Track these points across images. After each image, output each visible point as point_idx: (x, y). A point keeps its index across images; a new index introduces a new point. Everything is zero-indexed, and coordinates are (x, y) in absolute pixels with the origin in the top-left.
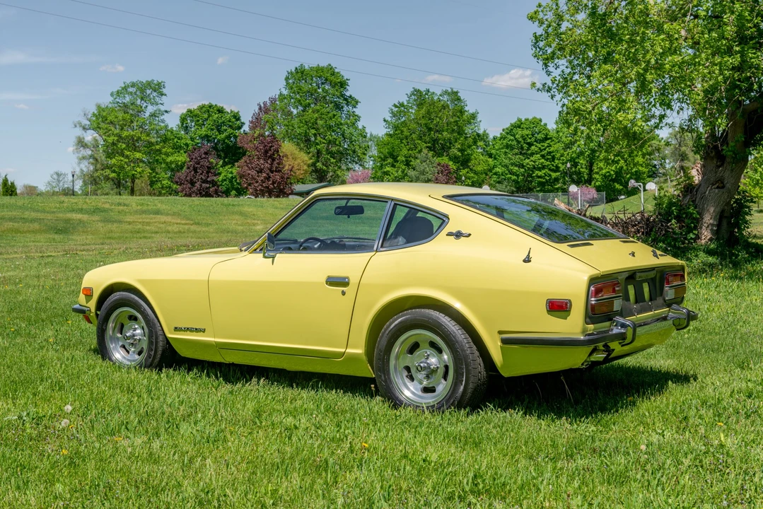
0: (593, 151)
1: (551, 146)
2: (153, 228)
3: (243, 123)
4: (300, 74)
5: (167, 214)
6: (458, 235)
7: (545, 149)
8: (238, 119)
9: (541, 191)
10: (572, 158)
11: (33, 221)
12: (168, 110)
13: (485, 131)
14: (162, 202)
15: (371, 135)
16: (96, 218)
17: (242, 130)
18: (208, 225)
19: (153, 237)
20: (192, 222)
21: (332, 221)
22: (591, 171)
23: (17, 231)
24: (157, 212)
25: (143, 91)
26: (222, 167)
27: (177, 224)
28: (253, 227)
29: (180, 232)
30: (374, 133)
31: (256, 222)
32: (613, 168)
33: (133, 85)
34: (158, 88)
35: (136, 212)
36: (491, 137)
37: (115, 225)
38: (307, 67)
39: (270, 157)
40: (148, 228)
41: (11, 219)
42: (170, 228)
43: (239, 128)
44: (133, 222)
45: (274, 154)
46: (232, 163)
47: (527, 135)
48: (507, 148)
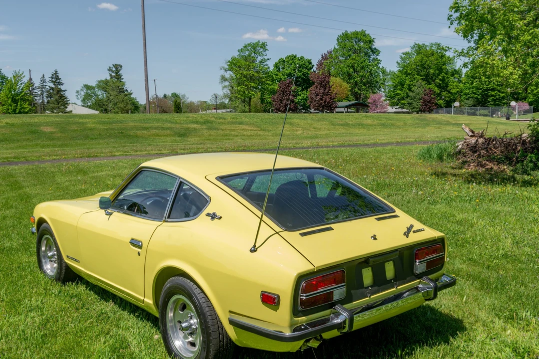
2: (235, 133)
3: (313, 66)
4: (345, 37)
5: (247, 124)
8: (310, 63)
9: (493, 105)
11: (168, 129)
12: (269, 58)
13: (459, 69)
14: (246, 117)
15: (390, 71)
16: (204, 127)
17: (312, 70)
18: (269, 131)
19: (233, 139)
20: (260, 129)
21: (345, 127)
22: (526, 92)
23: (157, 135)
24: (241, 123)
25: (254, 49)
26: (301, 91)
27: (251, 130)
28: (295, 132)
29: (251, 135)
30: (392, 70)
31: (299, 129)
33: (249, 45)
34: (264, 46)
35: (229, 123)
37: (215, 131)
38: (349, 32)
39: (324, 86)
40: (233, 133)
41: (156, 128)
42: (245, 133)
43: (311, 68)
44: (226, 129)
45: (326, 85)
46: (307, 88)
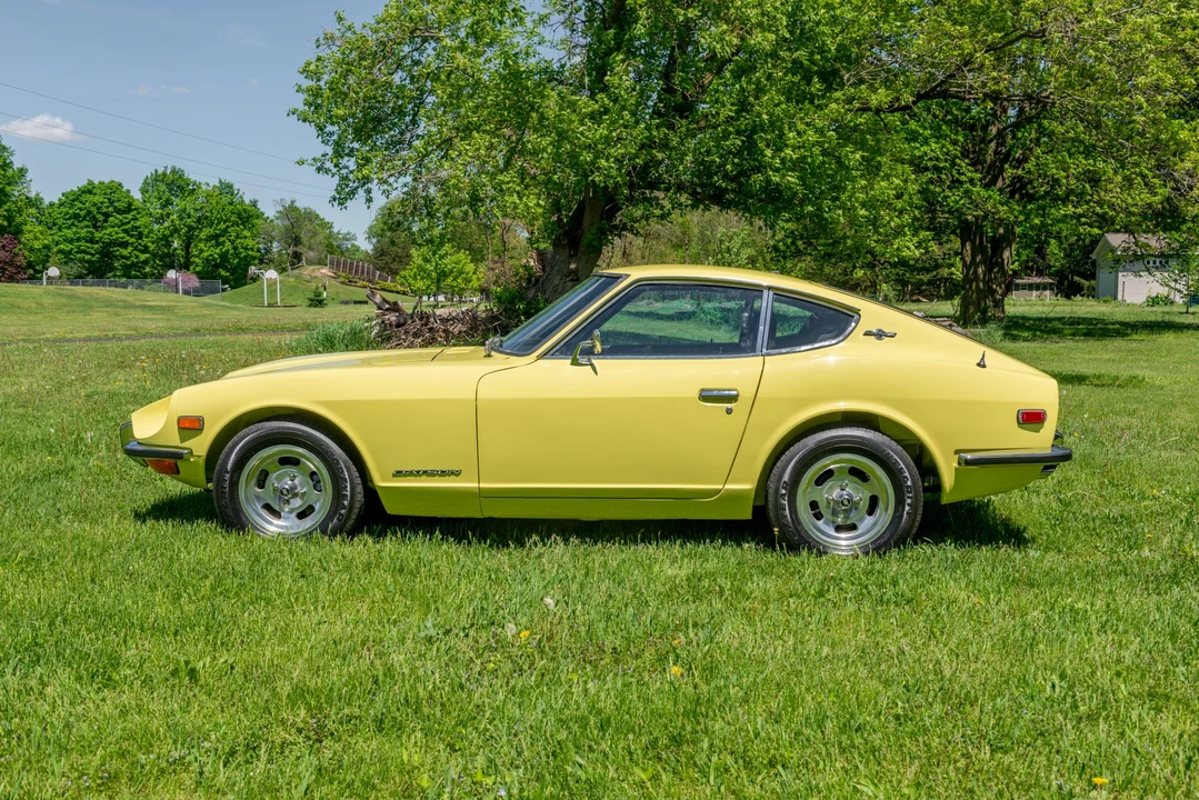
0: (191, 228)
1: (137, 219)
6: (880, 335)
7: (129, 223)
9: (124, 276)
10: (164, 235)
13: (38, 194)
22: (188, 252)
32: (217, 251)
36: (47, 202)
47: (102, 203)
48: (75, 218)
